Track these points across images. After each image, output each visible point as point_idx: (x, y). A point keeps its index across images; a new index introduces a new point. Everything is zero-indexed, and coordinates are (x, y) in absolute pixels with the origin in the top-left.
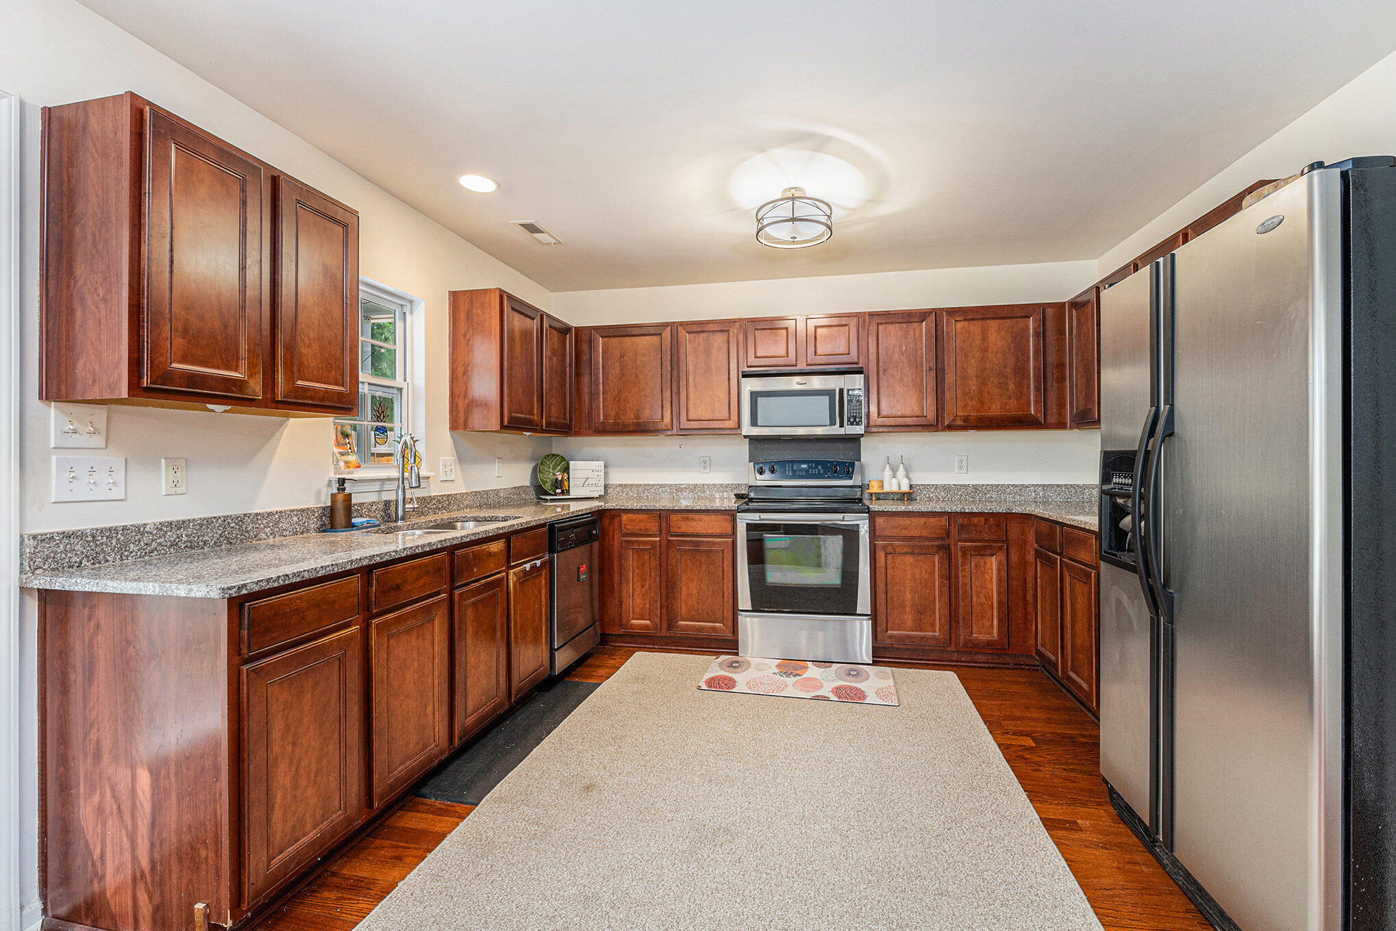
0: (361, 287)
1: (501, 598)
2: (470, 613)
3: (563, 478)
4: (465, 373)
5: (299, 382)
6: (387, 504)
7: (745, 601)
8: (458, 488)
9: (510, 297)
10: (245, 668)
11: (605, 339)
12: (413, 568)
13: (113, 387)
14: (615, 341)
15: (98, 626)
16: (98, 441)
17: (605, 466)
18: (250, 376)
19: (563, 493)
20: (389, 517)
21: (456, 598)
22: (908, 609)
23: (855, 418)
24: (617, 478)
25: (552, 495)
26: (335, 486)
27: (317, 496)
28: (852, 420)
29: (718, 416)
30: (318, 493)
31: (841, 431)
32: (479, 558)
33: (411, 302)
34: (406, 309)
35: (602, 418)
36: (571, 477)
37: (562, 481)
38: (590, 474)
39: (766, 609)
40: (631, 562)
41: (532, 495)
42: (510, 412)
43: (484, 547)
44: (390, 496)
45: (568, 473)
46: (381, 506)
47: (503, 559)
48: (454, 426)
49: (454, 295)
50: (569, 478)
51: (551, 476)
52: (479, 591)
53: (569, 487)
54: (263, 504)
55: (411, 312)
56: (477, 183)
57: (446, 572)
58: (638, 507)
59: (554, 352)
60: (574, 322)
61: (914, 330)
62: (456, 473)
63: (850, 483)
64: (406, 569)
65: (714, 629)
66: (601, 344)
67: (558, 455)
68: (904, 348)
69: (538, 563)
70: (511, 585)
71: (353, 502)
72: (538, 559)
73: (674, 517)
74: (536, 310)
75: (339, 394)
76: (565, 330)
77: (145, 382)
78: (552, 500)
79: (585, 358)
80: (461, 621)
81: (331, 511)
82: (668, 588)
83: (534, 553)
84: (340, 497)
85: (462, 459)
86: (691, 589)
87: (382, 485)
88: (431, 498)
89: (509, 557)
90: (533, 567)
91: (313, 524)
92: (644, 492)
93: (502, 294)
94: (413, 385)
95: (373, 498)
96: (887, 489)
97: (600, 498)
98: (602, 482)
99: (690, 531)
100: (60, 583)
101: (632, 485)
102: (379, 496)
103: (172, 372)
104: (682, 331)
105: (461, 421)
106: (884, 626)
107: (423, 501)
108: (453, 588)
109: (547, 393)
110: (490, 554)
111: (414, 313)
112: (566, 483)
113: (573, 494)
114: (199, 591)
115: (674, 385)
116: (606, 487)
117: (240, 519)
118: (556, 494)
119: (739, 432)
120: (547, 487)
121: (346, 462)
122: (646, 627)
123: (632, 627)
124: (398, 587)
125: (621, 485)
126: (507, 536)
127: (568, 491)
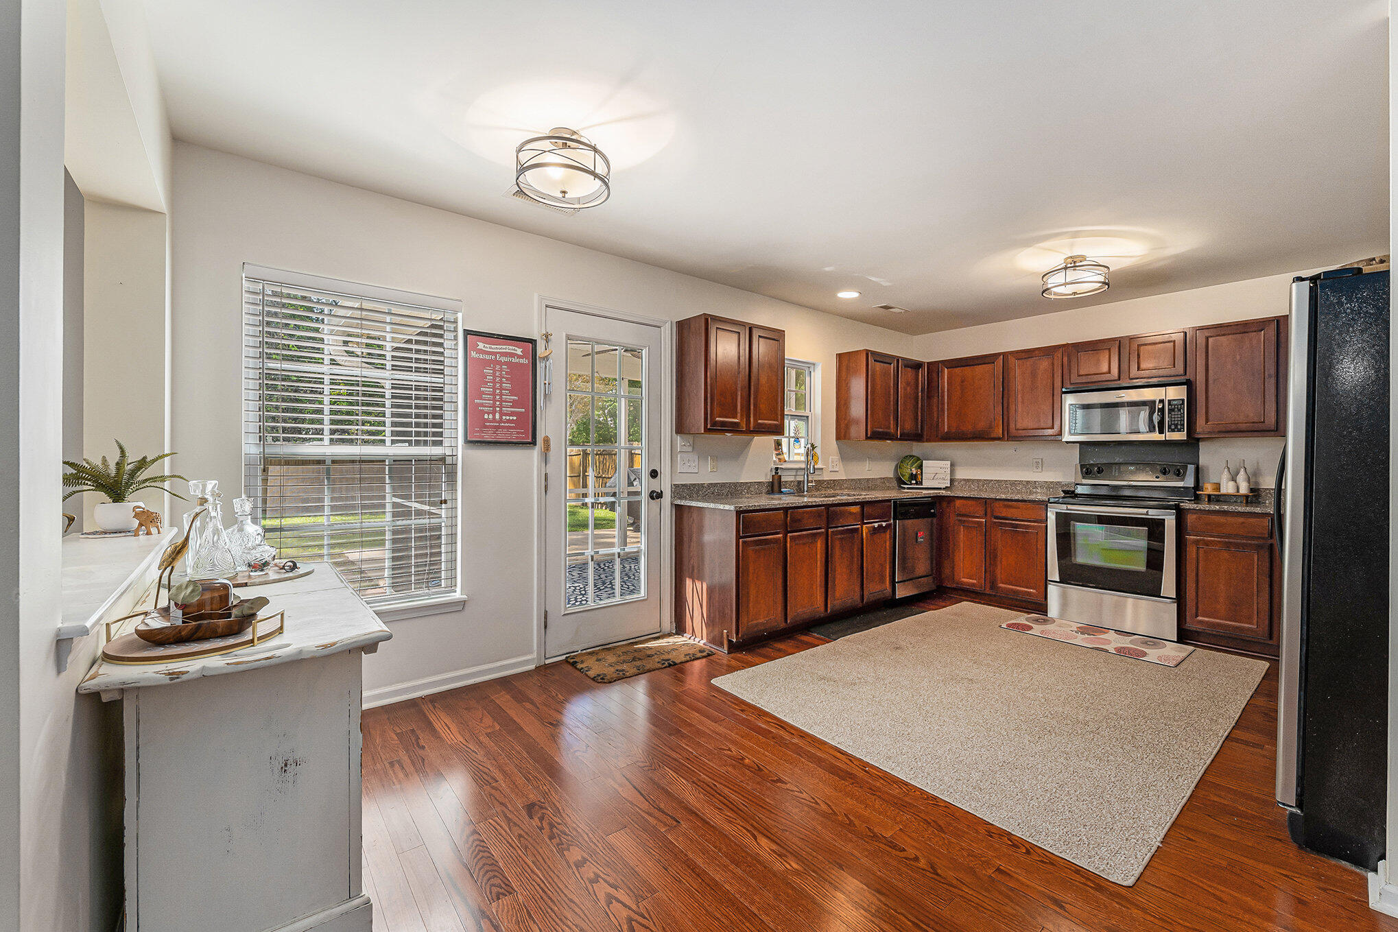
0: (786, 362)
1: (857, 541)
2: (837, 544)
3: (917, 472)
4: (845, 404)
5: (759, 421)
6: (799, 482)
7: (1054, 574)
8: (841, 476)
9: (874, 353)
10: (741, 540)
11: (949, 370)
12: (807, 512)
13: (698, 429)
14: (957, 370)
15: (693, 520)
16: (690, 449)
17: (952, 465)
18: (741, 420)
19: (917, 483)
20: (799, 488)
21: (830, 533)
22: (1221, 600)
23: (1176, 425)
24: (961, 474)
25: (907, 484)
26: (774, 471)
27: (765, 477)
28: (1173, 427)
29: (1043, 425)
30: (766, 475)
31: (1161, 437)
32: (842, 514)
33: (814, 364)
34: (811, 370)
35: (946, 429)
36: (923, 472)
37: (916, 475)
38: (939, 471)
39: (1072, 582)
40: (962, 535)
41: (895, 484)
42: (872, 428)
43: (847, 508)
44: (800, 478)
45: (922, 470)
46: (796, 483)
47: (859, 517)
48: (838, 438)
49: (840, 356)
50: (922, 473)
51: (909, 471)
52: (842, 532)
53: (922, 479)
54: (744, 479)
55: (814, 371)
56: (848, 295)
57: (824, 518)
58: (967, 496)
59: (908, 384)
60: (926, 358)
61: (1251, 340)
62: (839, 467)
63: (1181, 484)
64: (804, 513)
65: (1029, 593)
66: (946, 374)
67: (914, 456)
68: (1238, 357)
69: (884, 524)
70: (864, 534)
71: (782, 480)
72: (884, 522)
73: (996, 504)
74: (893, 357)
75: (775, 425)
76: (917, 366)
77: (709, 427)
78: (908, 488)
79: (934, 384)
80: (832, 547)
81: (772, 484)
82: (991, 557)
83: (882, 517)
84: (776, 477)
85: (844, 457)
86: (1008, 560)
87: (797, 472)
88: (825, 481)
89: (863, 517)
90: (880, 526)
91: (764, 490)
92: (983, 486)
93: (867, 352)
94: (814, 415)
95: (792, 479)
96: (1223, 491)
97: (946, 488)
98: (948, 477)
99: (1009, 516)
100: (683, 503)
101: (973, 480)
102: (795, 478)
103: (717, 421)
104: (1011, 359)
105: (842, 435)
106: (1194, 611)
107: (819, 482)
108: (828, 528)
109: (901, 413)
110: (851, 513)
111: (816, 371)
112: (919, 477)
113: (925, 484)
114: (727, 507)
115: (1005, 399)
116: (952, 481)
117: (735, 484)
118: (911, 484)
119: (1059, 438)
120: (905, 479)
121: (779, 459)
122: (973, 585)
123: (962, 583)
124: (799, 520)
125: (965, 480)
126: (863, 504)
127: (921, 483)
